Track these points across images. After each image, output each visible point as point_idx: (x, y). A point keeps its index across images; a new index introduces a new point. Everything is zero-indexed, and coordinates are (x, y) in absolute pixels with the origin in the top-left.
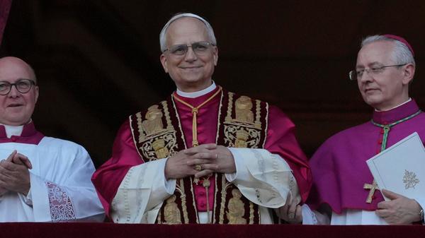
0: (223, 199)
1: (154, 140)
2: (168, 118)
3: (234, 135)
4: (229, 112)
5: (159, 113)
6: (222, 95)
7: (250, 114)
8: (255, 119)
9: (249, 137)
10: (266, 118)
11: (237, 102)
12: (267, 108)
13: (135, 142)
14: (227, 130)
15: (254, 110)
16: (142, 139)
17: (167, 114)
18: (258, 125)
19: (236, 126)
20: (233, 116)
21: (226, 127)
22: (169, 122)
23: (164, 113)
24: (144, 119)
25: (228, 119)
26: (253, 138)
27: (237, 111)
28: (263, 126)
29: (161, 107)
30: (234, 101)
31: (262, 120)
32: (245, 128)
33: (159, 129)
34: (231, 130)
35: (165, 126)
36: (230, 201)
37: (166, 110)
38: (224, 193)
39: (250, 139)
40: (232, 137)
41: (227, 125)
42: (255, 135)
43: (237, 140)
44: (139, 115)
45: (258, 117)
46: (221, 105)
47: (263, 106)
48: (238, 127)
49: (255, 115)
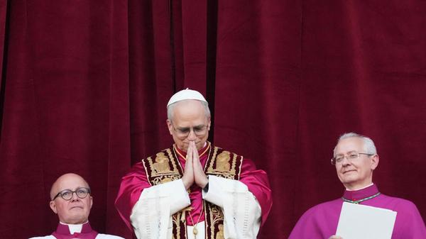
0: (213, 232)
1: (163, 178)
2: (173, 163)
4: (212, 164)
5: (166, 159)
7: (228, 165)
8: (231, 168)
10: (240, 168)
11: (218, 157)
12: (241, 161)
13: (148, 176)
15: (231, 162)
16: (153, 175)
17: (172, 159)
18: (233, 172)
19: (215, 174)
20: (214, 167)
22: (175, 166)
23: (170, 159)
24: (154, 162)
25: (210, 170)
27: (217, 164)
28: (237, 172)
29: (166, 154)
31: (237, 169)
32: (222, 175)
33: (168, 170)
35: (172, 169)
36: (218, 234)
37: (171, 156)
38: (213, 228)
44: (149, 159)
45: (234, 166)
47: (238, 159)
49: (231, 165)
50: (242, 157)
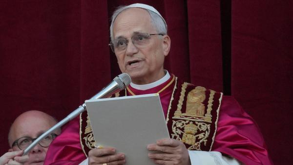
3: (183, 129)
4: (180, 106)
6: (175, 87)
7: (201, 107)
8: (206, 112)
9: (198, 130)
10: (218, 111)
11: (189, 95)
12: (220, 100)
14: (175, 125)
15: (206, 103)
16: (87, 130)
18: (208, 118)
19: (185, 120)
20: (184, 110)
21: (174, 122)
25: (178, 114)
26: (202, 132)
27: (188, 105)
28: (214, 119)
30: (186, 94)
31: (213, 113)
32: (194, 122)
34: (179, 125)
39: (199, 132)
40: (179, 132)
41: (176, 120)
42: (204, 128)
43: (184, 135)
45: (209, 109)
46: (172, 99)
47: (216, 97)
48: (187, 122)
49: (206, 108)
50: (222, 94)
